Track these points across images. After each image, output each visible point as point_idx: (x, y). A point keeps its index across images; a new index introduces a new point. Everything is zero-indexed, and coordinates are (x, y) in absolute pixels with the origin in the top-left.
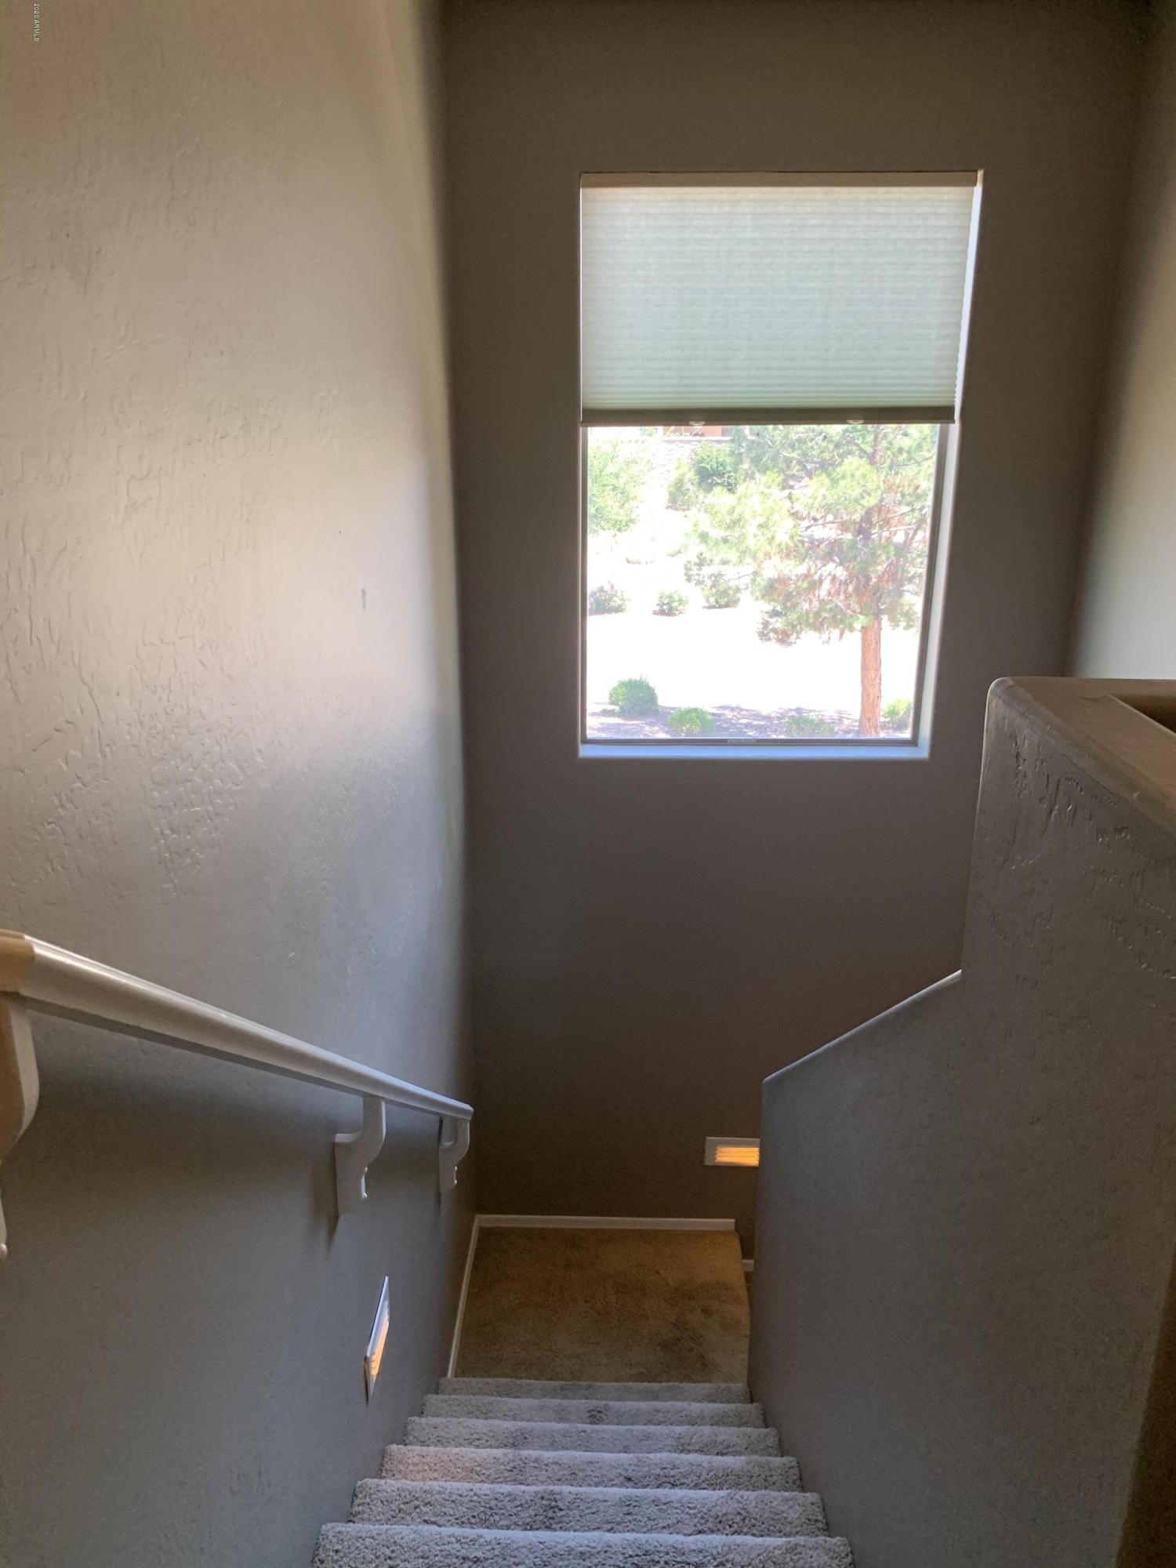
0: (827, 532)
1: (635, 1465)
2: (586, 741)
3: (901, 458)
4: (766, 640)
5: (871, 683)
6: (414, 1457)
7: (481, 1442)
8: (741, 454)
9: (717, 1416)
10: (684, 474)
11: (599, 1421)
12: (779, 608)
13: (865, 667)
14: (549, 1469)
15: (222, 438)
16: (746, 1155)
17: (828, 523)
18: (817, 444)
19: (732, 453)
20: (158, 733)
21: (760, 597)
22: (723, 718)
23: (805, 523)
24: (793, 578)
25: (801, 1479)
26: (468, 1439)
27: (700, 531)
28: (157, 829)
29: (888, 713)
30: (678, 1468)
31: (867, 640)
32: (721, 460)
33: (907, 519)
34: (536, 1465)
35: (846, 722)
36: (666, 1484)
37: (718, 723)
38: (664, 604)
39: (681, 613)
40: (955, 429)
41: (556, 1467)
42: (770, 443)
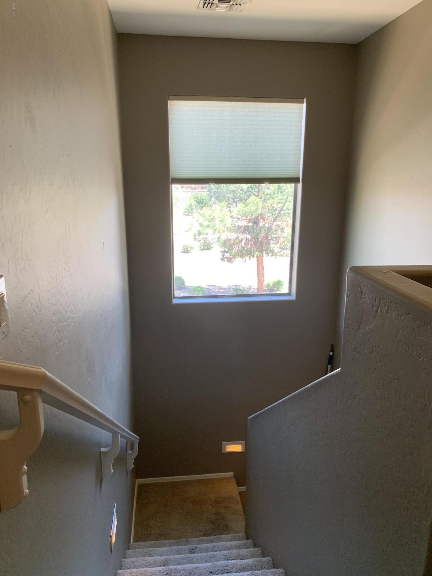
0: (244, 223)
1: (213, 567)
2: (175, 298)
3: (267, 197)
4: (223, 261)
5: (261, 275)
6: (128, 574)
7: (151, 566)
8: (211, 195)
9: (237, 546)
10: (192, 203)
11: (194, 553)
12: (226, 250)
13: (258, 270)
14: (181, 572)
15: (68, 186)
16: (236, 448)
17: (243, 220)
18: (239, 192)
19: (208, 195)
20: (54, 295)
21: (221, 246)
22: (209, 289)
23: (236, 220)
24: (232, 239)
25: (274, 565)
26: (146, 565)
27: (199, 222)
28: (54, 331)
29: (267, 286)
30: (229, 566)
31: (259, 260)
32: (202, 198)
33: (270, 218)
34: (176, 571)
35: (252, 290)
36: (225, 573)
37: (208, 291)
38: (185, 249)
39: (191, 252)
40: (300, 185)
41: (183, 571)
42: (222, 192)
